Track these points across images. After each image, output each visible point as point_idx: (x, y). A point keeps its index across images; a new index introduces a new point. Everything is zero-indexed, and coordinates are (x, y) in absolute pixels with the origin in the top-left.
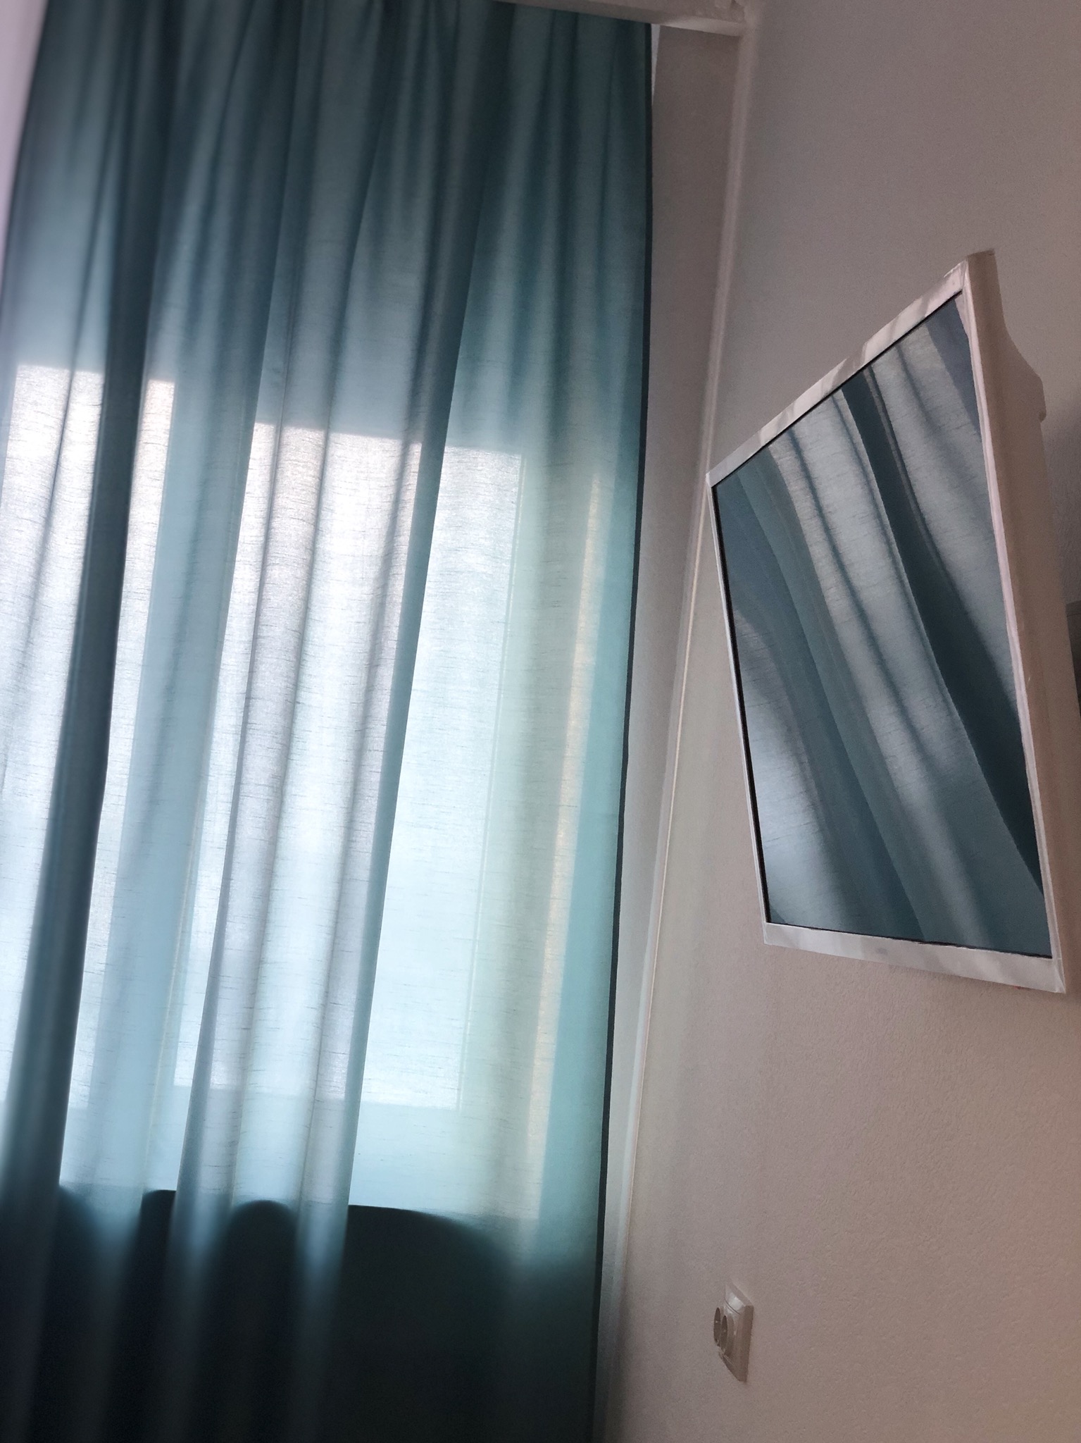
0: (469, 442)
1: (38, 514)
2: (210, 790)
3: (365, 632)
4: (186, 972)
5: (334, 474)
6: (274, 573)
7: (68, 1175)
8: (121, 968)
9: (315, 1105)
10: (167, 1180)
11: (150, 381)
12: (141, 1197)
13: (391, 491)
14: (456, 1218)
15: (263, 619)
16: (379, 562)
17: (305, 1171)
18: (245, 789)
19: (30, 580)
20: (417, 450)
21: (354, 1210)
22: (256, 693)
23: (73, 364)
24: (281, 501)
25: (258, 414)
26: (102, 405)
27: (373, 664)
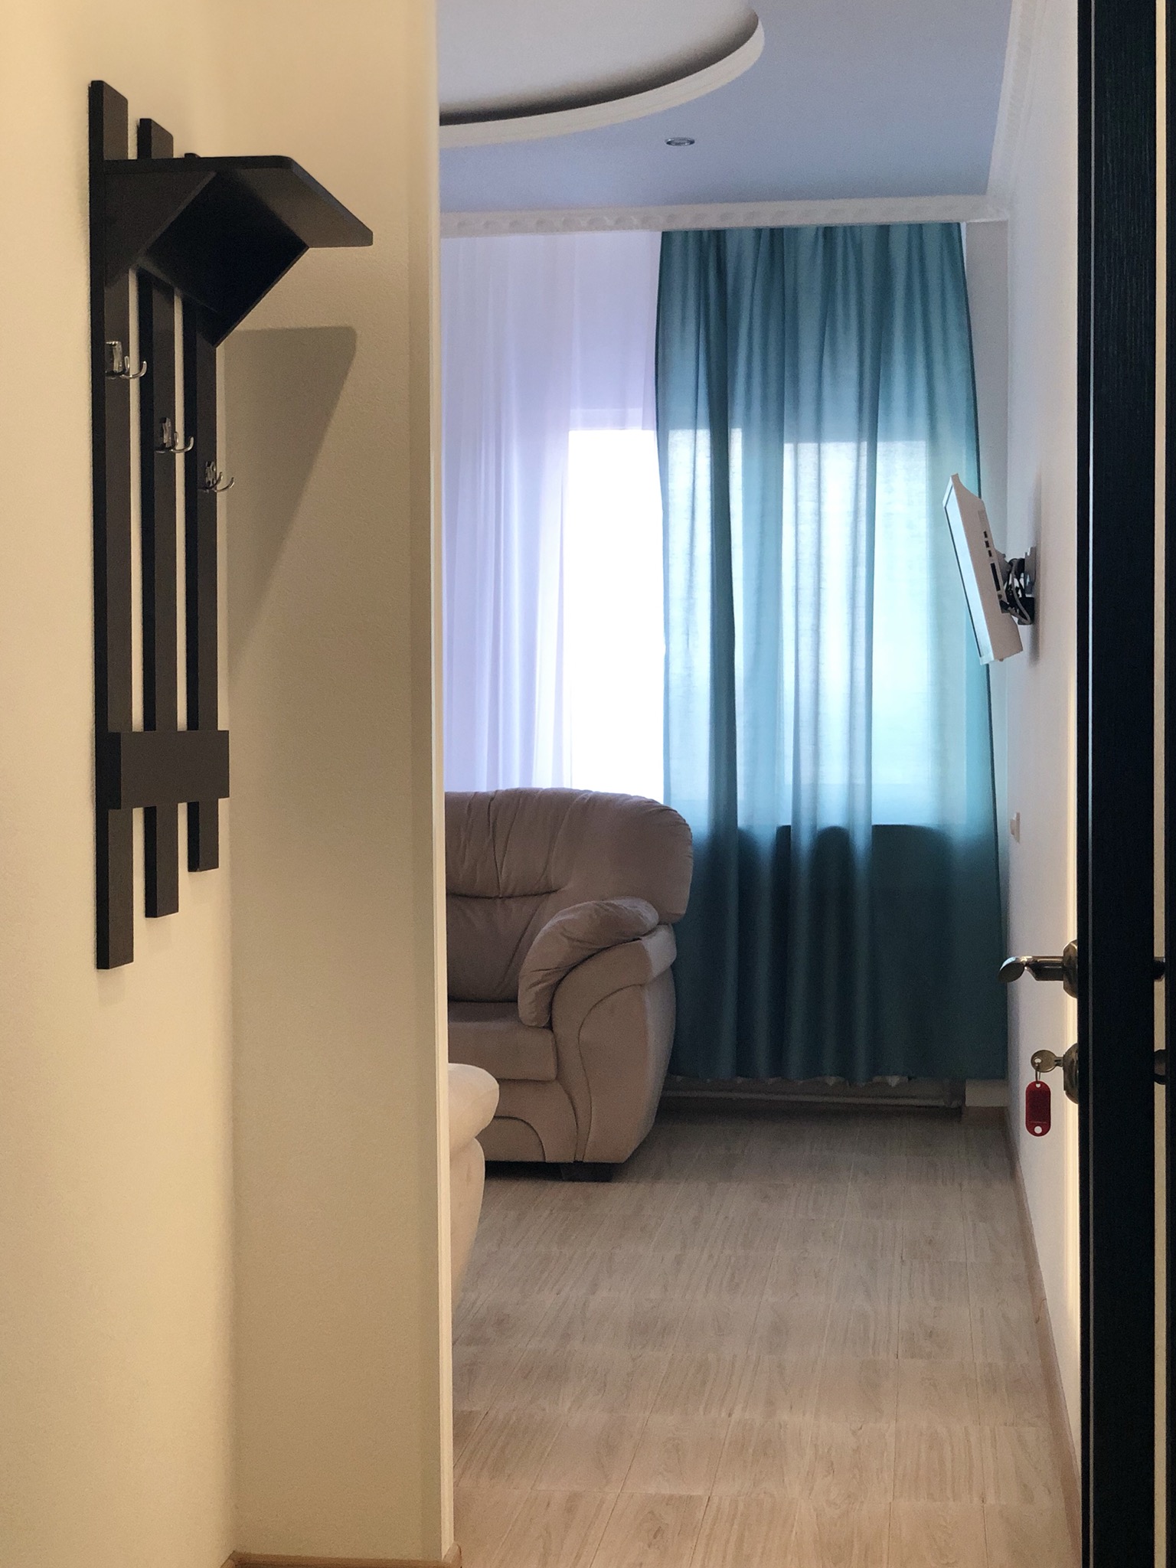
0: (889, 438)
1: (688, 515)
2: (785, 635)
3: (850, 548)
4: (783, 723)
5: (826, 473)
6: (801, 528)
7: (741, 822)
8: (753, 724)
9: (851, 786)
10: (787, 821)
11: (733, 430)
12: (775, 830)
13: (854, 479)
14: (927, 826)
15: (799, 552)
16: (852, 514)
17: (850, 809)
18: (800, 633)
19: (689, 546)
20: (865, 445)
21: (876, 827)
22: (800, 586)
23: (696, 428)
24: (800, 493)
25: (785, 441)
26: (711, 456)
27: (855, 565)
